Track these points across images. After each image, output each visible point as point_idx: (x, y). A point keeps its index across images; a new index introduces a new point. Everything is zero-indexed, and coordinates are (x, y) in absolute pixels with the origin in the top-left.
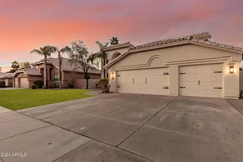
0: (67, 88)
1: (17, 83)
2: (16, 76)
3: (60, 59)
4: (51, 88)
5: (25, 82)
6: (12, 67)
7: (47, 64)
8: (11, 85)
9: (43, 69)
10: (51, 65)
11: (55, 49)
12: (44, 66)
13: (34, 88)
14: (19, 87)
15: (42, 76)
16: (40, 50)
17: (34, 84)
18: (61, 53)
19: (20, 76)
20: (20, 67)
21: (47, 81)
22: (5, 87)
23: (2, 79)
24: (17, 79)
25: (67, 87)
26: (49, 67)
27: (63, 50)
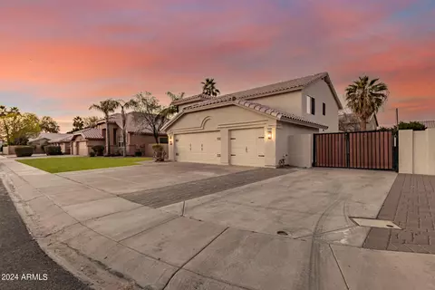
0: (133, 156)
1: (75, 148)
2: (74, 139)
3: (124, 116)
4: (113, 155)
5: (84, 147)
6: (74, 125)
7: (109, 124)
8: (68, 152)
9: (105, 130)
10: (115, 124)
11: (117, 104)
12: (105, 126)
13: (92, 155)
14: (78, 154)
15: (104, 140)
16: (100, 105)
17: (93, 151)
18: (125, 109)
19: (78, 139)
20: (85, 126)
21: (109, 146)
22: (61, 154)
23: (59, 143)
24: (74, 144)
25: (134, 154)
26: (112, 127)
27: (127, 105)
